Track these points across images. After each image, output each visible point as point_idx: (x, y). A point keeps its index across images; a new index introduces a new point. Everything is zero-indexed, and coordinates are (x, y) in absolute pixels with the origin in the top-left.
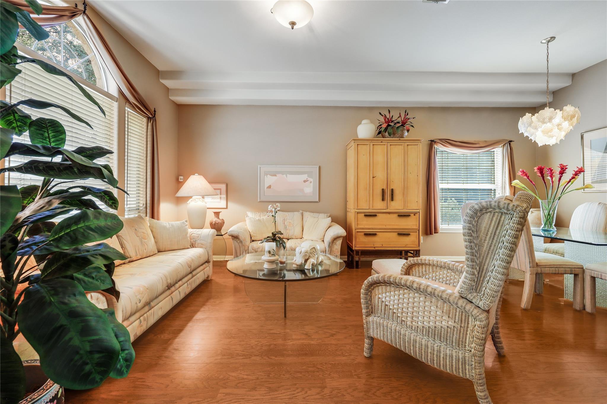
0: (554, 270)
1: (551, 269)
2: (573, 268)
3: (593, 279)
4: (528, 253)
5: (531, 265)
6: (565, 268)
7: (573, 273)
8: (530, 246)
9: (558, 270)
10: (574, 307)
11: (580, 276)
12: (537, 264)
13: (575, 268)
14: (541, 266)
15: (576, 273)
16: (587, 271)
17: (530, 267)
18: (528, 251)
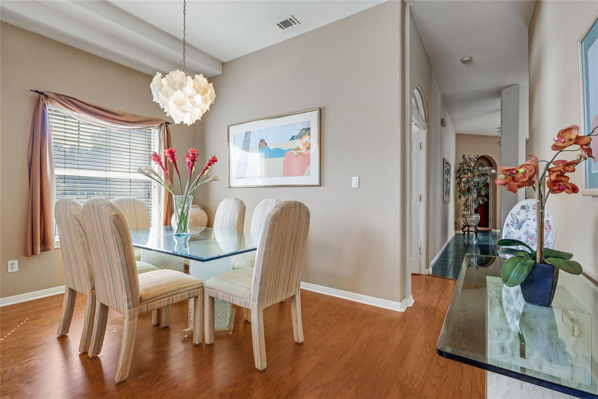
0: (167, 300)
1: (161, 300)
2: (190, 290)
3: (212, 299)
4: (126, 284)
5: (131, 303)
6: (182, 292)
7: (192, 296)
8: (128, 273)
9: (173, 298)
10: (193, 341)
11: (200, 298)
12: (141, 298)
13: (194, 289)
14: (147, 300)
15: (195, 295)
16: (206, 289)
17: (129, 308)
18: (125, 281)
